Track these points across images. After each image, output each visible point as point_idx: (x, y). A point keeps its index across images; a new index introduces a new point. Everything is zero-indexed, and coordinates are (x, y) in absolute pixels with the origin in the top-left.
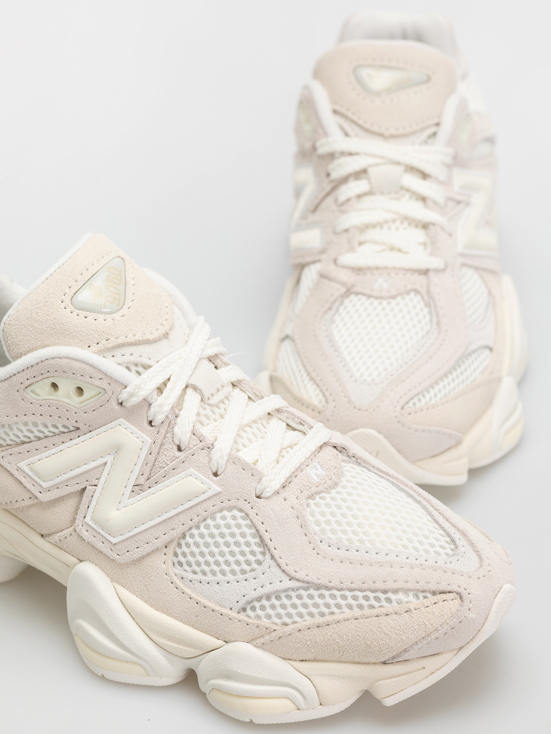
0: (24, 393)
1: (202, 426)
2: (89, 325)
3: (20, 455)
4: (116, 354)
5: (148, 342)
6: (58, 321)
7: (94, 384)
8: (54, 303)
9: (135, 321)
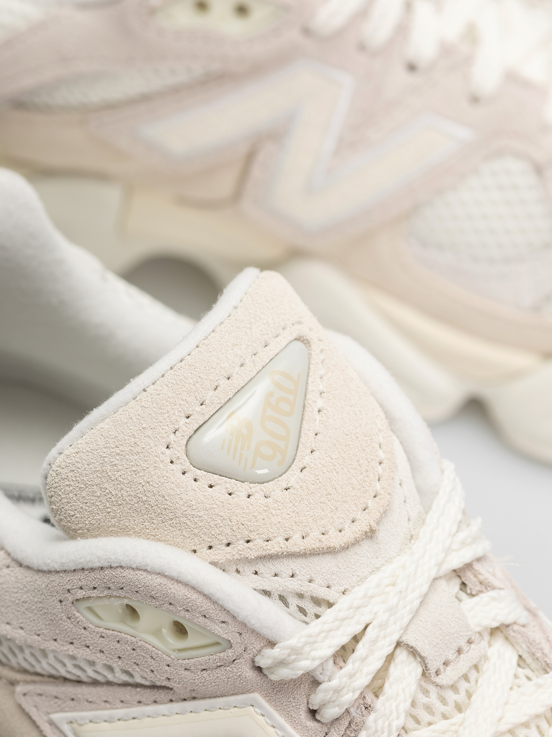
0: (73, 608)
1: (416, 726)
2: (214, 506)
3: (56, 700)
4: (261, 572)
5: (331, 551)
6: (154, 489)
7: (208, 628)
8: (152, 450)
9: (312, 501)
